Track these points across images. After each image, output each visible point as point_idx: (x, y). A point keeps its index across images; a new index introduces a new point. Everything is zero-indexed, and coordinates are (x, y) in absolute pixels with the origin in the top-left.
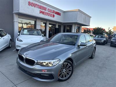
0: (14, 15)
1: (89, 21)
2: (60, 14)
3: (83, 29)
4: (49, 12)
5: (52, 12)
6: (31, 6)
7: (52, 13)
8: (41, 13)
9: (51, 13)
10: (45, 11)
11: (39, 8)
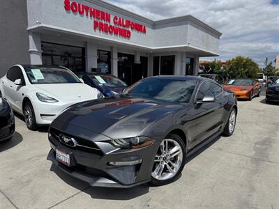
2: (145, 30)
4: (117, 26)
5: (125, 24)
6: (71, 11)
8: (98, 28)
9: (122, 28)
10: (107, 23)
11: (91, 16)
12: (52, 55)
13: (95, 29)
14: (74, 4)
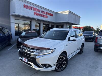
0: (11, 16)
1: (79, 21)
3: (73, 27)
5: (45, 13)
6: (26, 8)
10: (39, 13)
11: (33, 10)
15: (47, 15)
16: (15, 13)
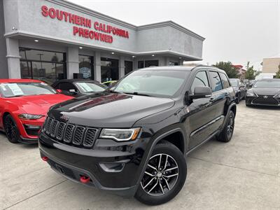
0: (7, 40)
2: (127, 35)
4: (98, 31)
5: (106, 29)
6: (49, 17)
7: (105, 34)
8: (77, 34)
9: (103, 33)
10: (88, 29)
11: (70, 22)
12: (31, 61)
13: (74, 34)
14: (52, 10)
15: (111, 34)
16: (19, 31)
